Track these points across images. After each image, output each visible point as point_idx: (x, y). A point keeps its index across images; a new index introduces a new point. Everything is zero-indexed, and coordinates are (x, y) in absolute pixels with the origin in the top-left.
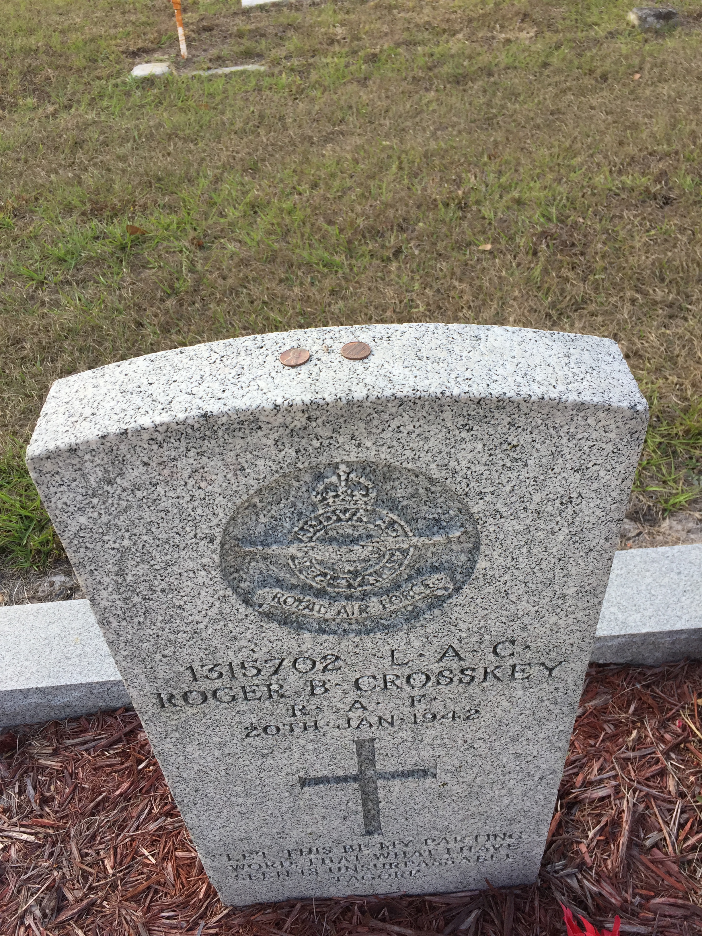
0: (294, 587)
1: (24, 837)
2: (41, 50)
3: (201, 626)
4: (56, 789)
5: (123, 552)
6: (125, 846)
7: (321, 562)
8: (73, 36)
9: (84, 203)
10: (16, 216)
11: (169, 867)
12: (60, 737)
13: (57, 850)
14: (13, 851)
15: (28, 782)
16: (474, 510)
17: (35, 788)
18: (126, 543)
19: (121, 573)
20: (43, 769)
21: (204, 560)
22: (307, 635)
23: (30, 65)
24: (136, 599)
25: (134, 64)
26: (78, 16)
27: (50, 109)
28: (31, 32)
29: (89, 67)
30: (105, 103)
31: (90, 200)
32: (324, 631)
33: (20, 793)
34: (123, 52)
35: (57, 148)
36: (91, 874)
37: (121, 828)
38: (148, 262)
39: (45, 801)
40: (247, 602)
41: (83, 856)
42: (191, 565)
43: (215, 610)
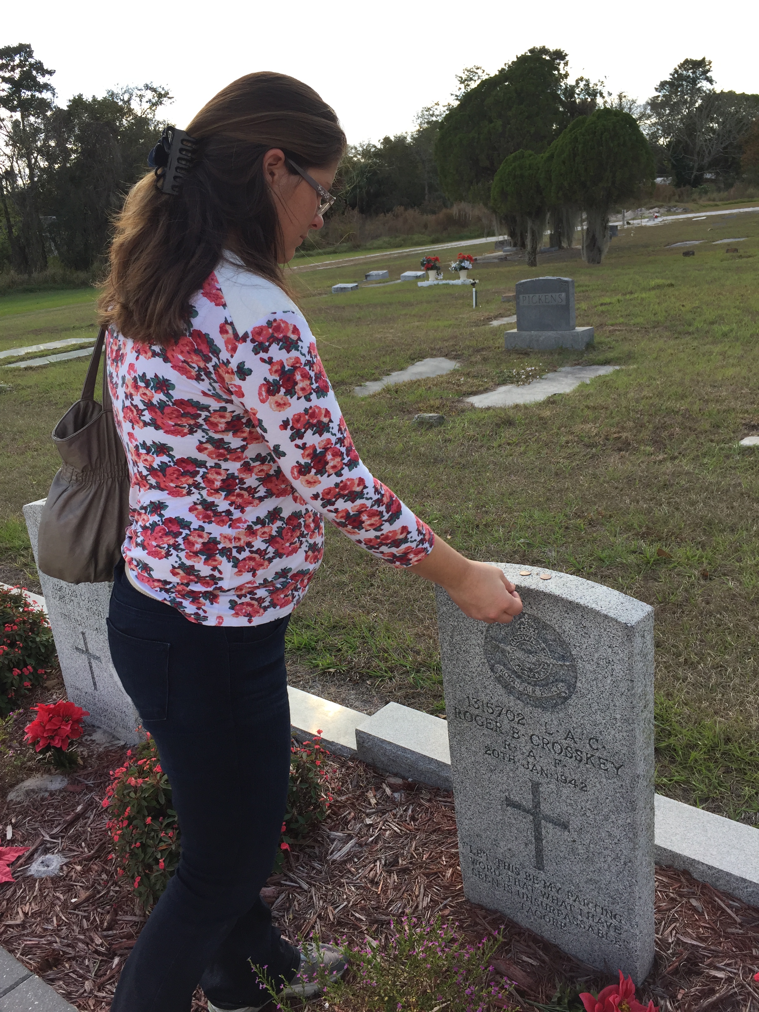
0: (509, 669)
1: (396, 829)
2: (680, 413)
3: (474, 675)
4: (421, 817)
5: (454, 627)
6: (437, 853)
7: (519, 659)
8: (712, 406)
9: (640, 527)
10: (590, 524)
11: (450, 871)
12: (437, 795)
13: (405, 842)
14: (388, 833)
15: (411, 807)
16: (573, 653)
17: (412, 812)
18: (456, 624)
19: (452, 637)
20: (421, 805)
21: (479, 642)
22: (512, 697)
23: (665, 422)
24: (455, 652)
25: (747, 435)
26: (727, 390)
27: (661, 457)
28: (683, 397)
29: (711, 431)
30: (705, 461)
31: (647, 526)
32: (519, 699)
33: (405, 811)
34: (744, 424)
35: (648, 486)
36: (415, 857)
37: (440, 845)
38: (660, 578)
39: (413, 819)
40: (492, 670)
41: (416, 849)
42: (474, 642)
43: (479, 669)
